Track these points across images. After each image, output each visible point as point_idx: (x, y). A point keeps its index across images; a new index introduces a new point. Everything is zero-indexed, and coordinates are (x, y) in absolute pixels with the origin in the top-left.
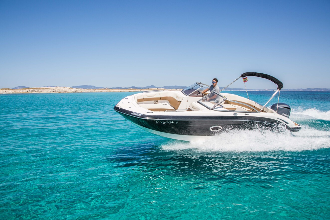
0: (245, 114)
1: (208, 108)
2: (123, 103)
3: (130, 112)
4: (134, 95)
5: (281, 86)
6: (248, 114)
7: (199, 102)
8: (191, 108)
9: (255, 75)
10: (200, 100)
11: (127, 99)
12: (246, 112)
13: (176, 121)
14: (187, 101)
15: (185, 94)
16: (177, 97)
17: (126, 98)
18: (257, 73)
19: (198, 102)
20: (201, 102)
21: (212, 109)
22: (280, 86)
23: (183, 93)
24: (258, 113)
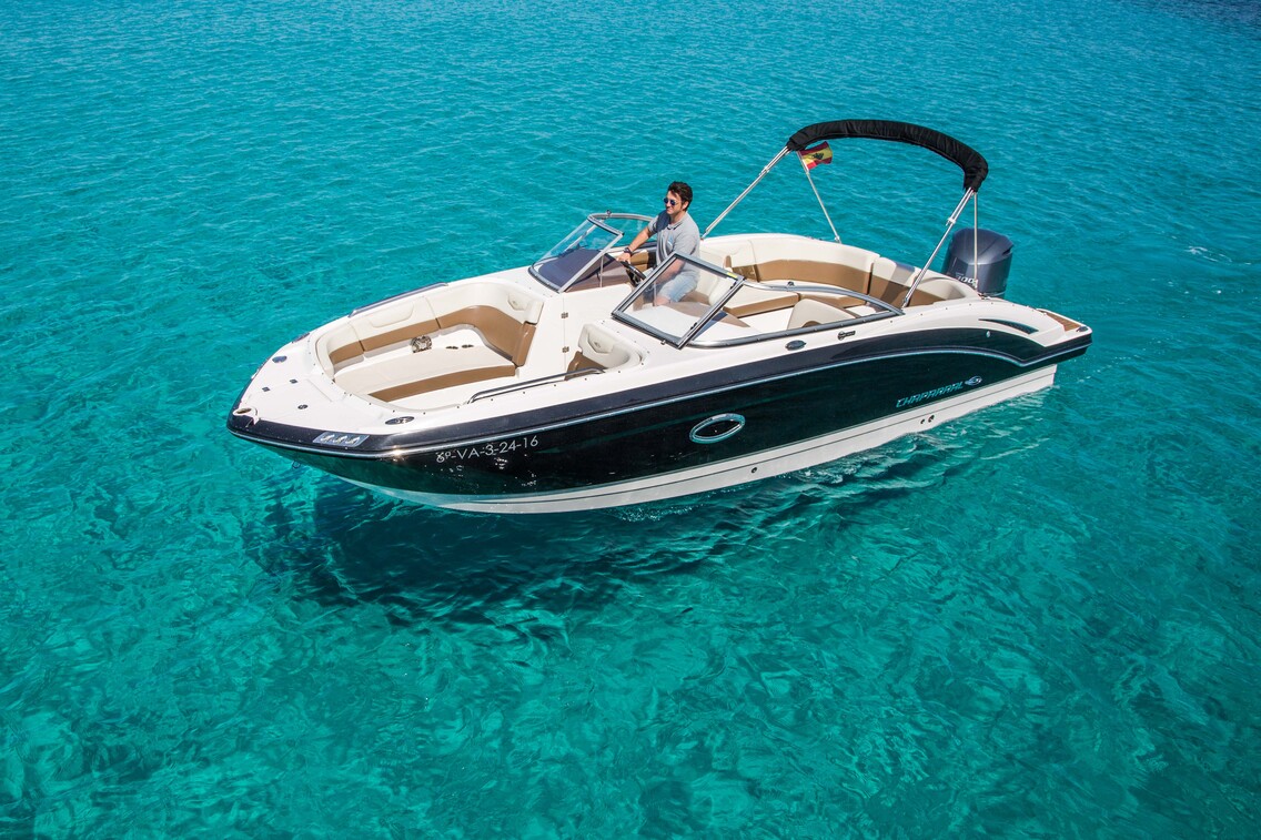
0: (841, 336)
1: (668, 342)
2: (266, 389)
3: (306, 436)
4: (315, 334)
5: (979, 169)
6: (853, 333)
7: (620, 314)
8: (589, 354)
9: (852, 134)
10: (622, 307)
11: (280, 364)
12: (840, 327)
13: (530, 436)
14: (565, 316)
15: (548, 282)
16: (513, 304)
17: (277, 360)
18: (858, 122)
19: (616, 317)
20: (630, 312)
21: (687, 344)
22: (972, 172)
23: (536, 278)
24: (897, 315)
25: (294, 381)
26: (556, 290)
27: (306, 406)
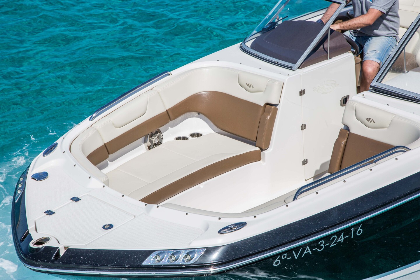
3: (133, 259)
8: (360, 130)
13: (357, 226)
14: (302, 93)
16: (248, 87)
25: (76, 199)
26: (291, 68)
27: (111, 226)
